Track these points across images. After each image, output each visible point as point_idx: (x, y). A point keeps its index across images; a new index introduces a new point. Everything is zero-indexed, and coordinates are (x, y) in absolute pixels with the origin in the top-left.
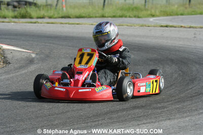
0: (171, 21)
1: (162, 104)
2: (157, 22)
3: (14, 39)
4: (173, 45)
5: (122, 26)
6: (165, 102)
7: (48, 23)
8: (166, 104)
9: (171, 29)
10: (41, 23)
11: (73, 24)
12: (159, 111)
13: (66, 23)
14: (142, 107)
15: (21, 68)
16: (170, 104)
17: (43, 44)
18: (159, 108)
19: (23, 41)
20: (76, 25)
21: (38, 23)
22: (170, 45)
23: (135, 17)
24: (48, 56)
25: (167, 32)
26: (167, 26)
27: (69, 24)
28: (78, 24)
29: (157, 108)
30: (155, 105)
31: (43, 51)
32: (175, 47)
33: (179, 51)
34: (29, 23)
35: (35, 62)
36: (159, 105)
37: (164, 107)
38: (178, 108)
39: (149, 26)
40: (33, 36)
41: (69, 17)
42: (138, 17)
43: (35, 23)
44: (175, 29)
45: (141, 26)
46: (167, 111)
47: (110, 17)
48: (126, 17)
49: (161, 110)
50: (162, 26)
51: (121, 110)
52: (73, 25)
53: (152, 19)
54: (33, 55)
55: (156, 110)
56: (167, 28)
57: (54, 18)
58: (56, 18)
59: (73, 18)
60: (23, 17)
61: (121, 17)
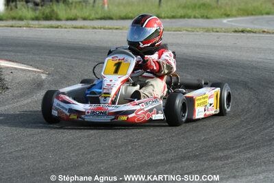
0: (252, 22)
1: (226, 152)
2: (233, 24)
3: (20, 52)
4: (250, 59)
5: (179, 31)
6: (230, 149)
7: (75, 28)
8: (230, 152)
9: (249, 35)
10: (65, 28)
11: (110, 29)
12: (220, 163)
13: (101, 28)
14: (196, 156)
15: (22, 95)
16: (237, 152)
17: (62, 58)
18: (221, 158)
19: (34, 54)
20: (114, 31)
21: (62, 27)
22: (244, 58)
23: (203, 17)
24: (65, 78)
25: (243, 40)
26: (242, 32)
27: (105, 29)
28: (117, 29)
29: (217, 159)
30: (214, 155)
31: (59, 70)
32: (252, 61)
33: (256, 68)
34: (48, 28)
35: (45, 87)
36: (221, 154)
37: (227, 157)
38: (249, 158)
39: (217, 32)
40: (50, 46)
41: (110, 18)
42: (207, 18)
43: (57, 27)
44: (254, 35)
45: (207, 31)
46: (233, 162)
47: (168, 18)
48: (190, 17)
49: (223, 163)
50: (236, 31)
51: (162, 162)
52: (110, 31)
53: (225, 21)
54: (44, 77)
55: (215, 162)
56: (242, 34)
57: (90, 20)
58: (92, 20)
59: (116, 19)
60: (47, 18)
61: (183, 17)
